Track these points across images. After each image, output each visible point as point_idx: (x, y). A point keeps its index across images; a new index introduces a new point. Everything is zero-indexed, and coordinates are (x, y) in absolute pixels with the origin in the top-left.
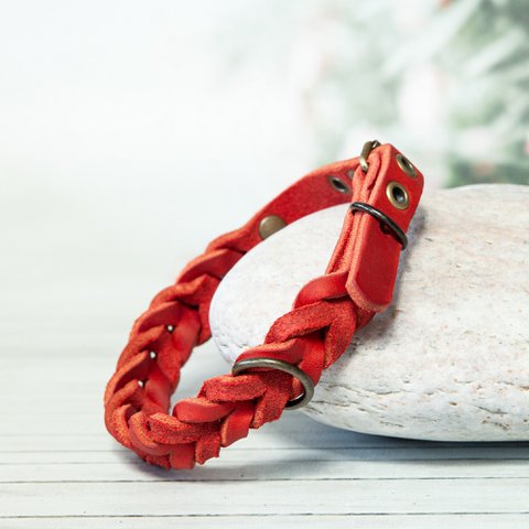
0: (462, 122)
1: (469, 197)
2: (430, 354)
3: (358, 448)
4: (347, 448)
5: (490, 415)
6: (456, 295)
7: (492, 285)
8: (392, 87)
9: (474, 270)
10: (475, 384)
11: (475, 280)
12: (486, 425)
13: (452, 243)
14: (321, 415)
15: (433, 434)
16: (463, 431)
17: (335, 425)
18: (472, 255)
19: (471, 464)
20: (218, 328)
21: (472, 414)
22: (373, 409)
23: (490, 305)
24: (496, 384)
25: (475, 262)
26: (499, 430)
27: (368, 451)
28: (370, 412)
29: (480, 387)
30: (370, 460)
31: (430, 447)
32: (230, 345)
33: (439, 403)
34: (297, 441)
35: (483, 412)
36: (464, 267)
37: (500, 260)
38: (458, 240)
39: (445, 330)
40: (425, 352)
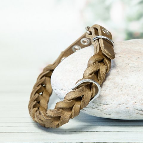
0: (130, 20)
1: (132, 43)
2: (120, 92)
3: (97, 122)
4: (94, 122)
5: (139, 111)
6: (128, 74)
7: (139, 71)
8: (108, 9)
9: (134, 66)
10: (134, 102)
11: (134, 69)
12: (137, 114)
13: (127, 57)
14: (86, 112)
15: (121, 117)
16: (130, 116)
17: (90, 114)
18: (133, 61)
19: (133, 127)
20: (53, 84)
21: (133, 111)
22: (102, 109)
23: (139, 77)
24: (141, 102)
25: (134, 64)
26: (141, 116)
27: (101, 123)
28: (101, 110)
29: (136, 103)
30: (101, 126)
31: (120, 122)
32: (57, 89)
33: (123, 108)
34: (78, 120)
35: (137, 110)
36: (131, 65)
37: (142, 63)
38: (129, 56)
39: (125, 85)
40: (118, 92)
